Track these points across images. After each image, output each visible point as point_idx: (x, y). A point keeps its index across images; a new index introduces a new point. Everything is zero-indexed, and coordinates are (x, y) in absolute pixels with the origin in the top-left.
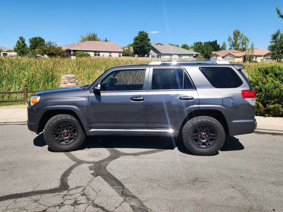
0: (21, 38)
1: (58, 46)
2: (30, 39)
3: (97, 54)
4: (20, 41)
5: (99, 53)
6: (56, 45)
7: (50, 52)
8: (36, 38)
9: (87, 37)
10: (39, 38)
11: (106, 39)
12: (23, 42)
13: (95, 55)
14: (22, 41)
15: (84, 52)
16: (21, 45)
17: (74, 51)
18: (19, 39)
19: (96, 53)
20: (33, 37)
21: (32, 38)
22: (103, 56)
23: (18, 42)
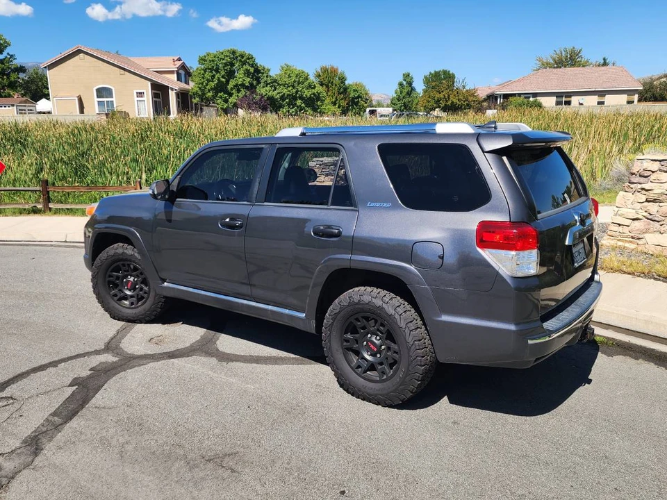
0: (407, 76)
1: (467, 88)
2: (425, 77)
3: (564, 99)
4: (404, 83)
5: (570, 97)
6: (464, 87)
7: (449, 103)
8: (437, 74)
9: (554, 60)
10: (445, 72)
11: (604, 59)
12: (410, 84)
13: (558, 103)
14: (407, 83)
15: (529, 98)
16: (405, 91)
17: (506, 96)
18: (401, 79)
19: (560, 99)
20: (433, 72)
21: (431, 73)
22: (581, 104)
23: (401, 84)
